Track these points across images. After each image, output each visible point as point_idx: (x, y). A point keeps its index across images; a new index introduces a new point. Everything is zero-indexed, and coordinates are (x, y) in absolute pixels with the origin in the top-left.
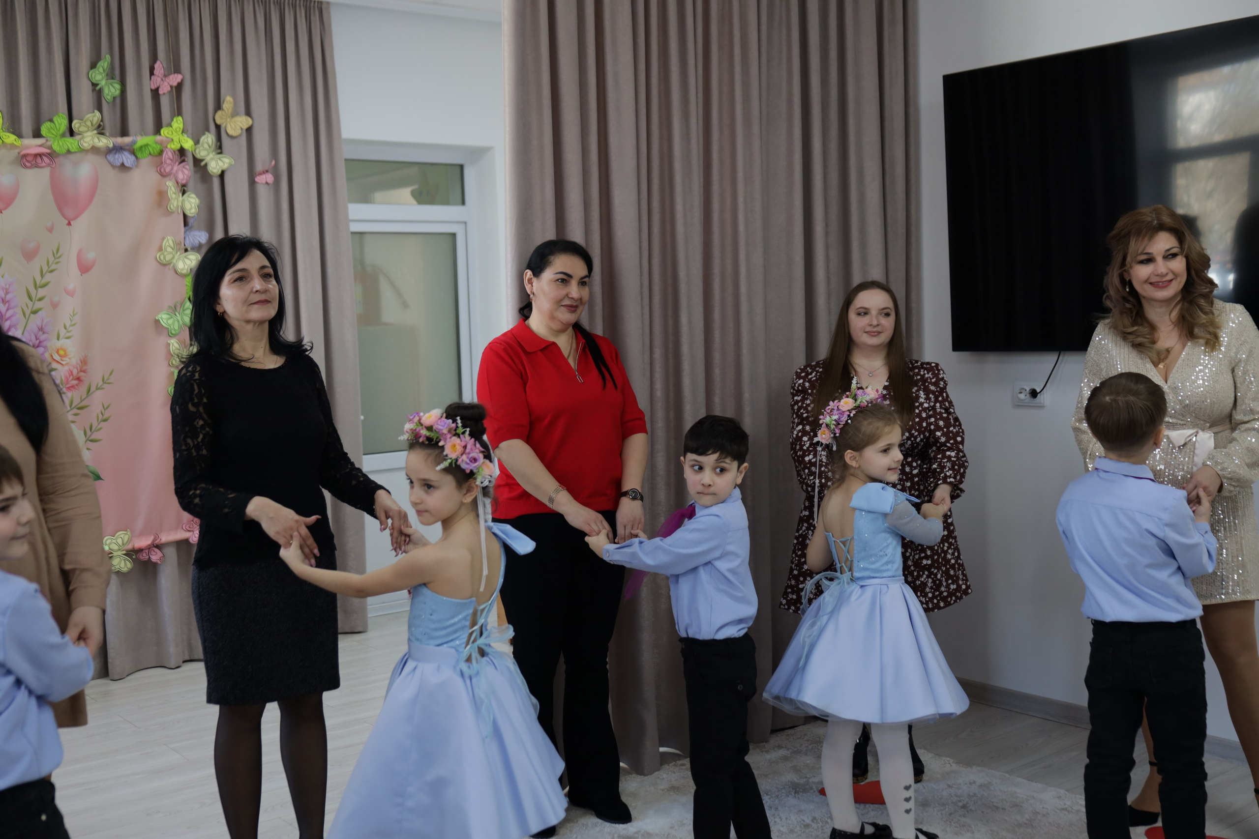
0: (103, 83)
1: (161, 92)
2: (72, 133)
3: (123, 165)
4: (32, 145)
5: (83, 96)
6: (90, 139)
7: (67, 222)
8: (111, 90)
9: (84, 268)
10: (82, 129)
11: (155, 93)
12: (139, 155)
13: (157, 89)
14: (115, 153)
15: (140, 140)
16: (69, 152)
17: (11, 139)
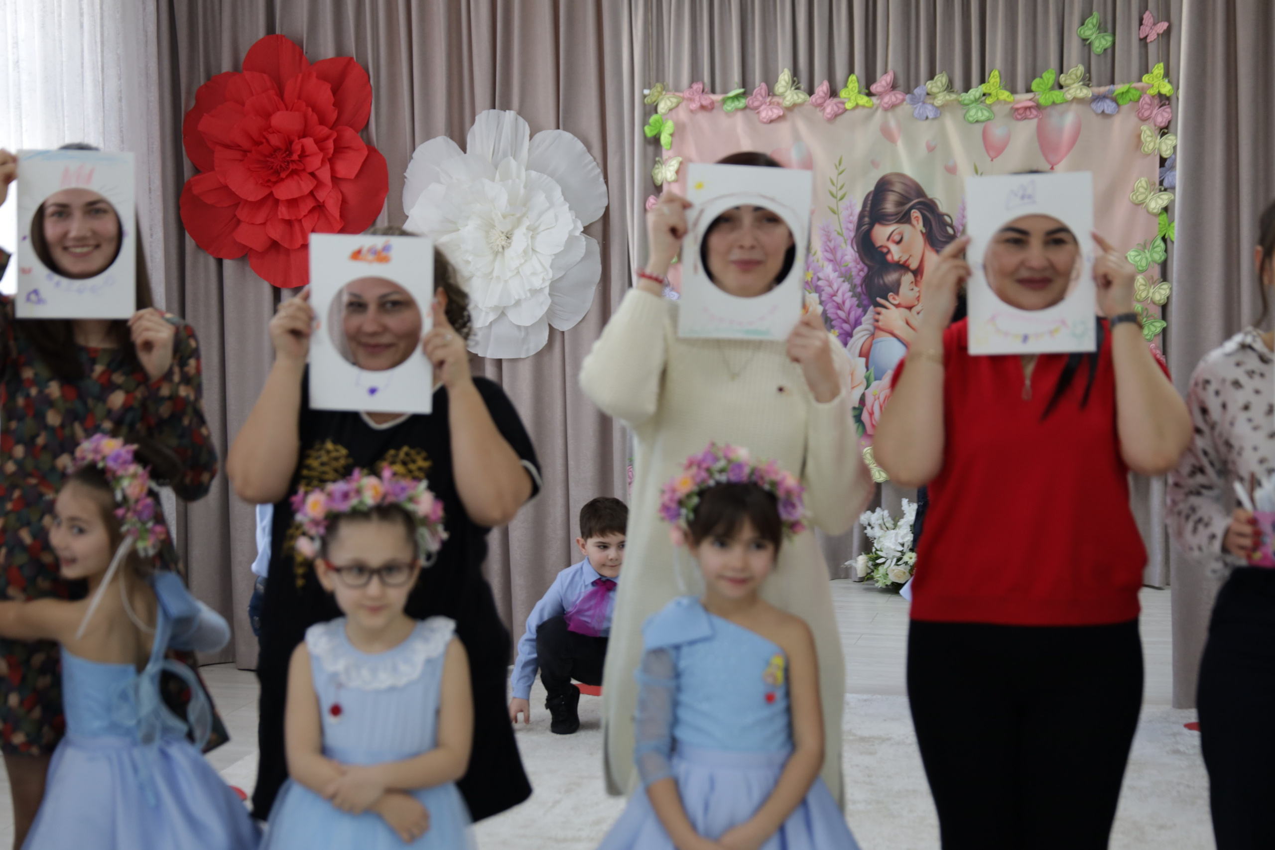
0: (1093, 37)
1: (1149, 40)
2: (1061, 87)
3: (1103, 112)
4: (1023, 99)
5: (1073, 50)
6: (1077, 90)
7: (1050, 167)
8: (1101, 43)
10: (1068, 82)
11: (1143, 41)
12: (1120, 102)
13: (1146, 37)
14: (1098, 102)
15: (1119, 88)
16: (1054, 104)
17: (1005, 95)
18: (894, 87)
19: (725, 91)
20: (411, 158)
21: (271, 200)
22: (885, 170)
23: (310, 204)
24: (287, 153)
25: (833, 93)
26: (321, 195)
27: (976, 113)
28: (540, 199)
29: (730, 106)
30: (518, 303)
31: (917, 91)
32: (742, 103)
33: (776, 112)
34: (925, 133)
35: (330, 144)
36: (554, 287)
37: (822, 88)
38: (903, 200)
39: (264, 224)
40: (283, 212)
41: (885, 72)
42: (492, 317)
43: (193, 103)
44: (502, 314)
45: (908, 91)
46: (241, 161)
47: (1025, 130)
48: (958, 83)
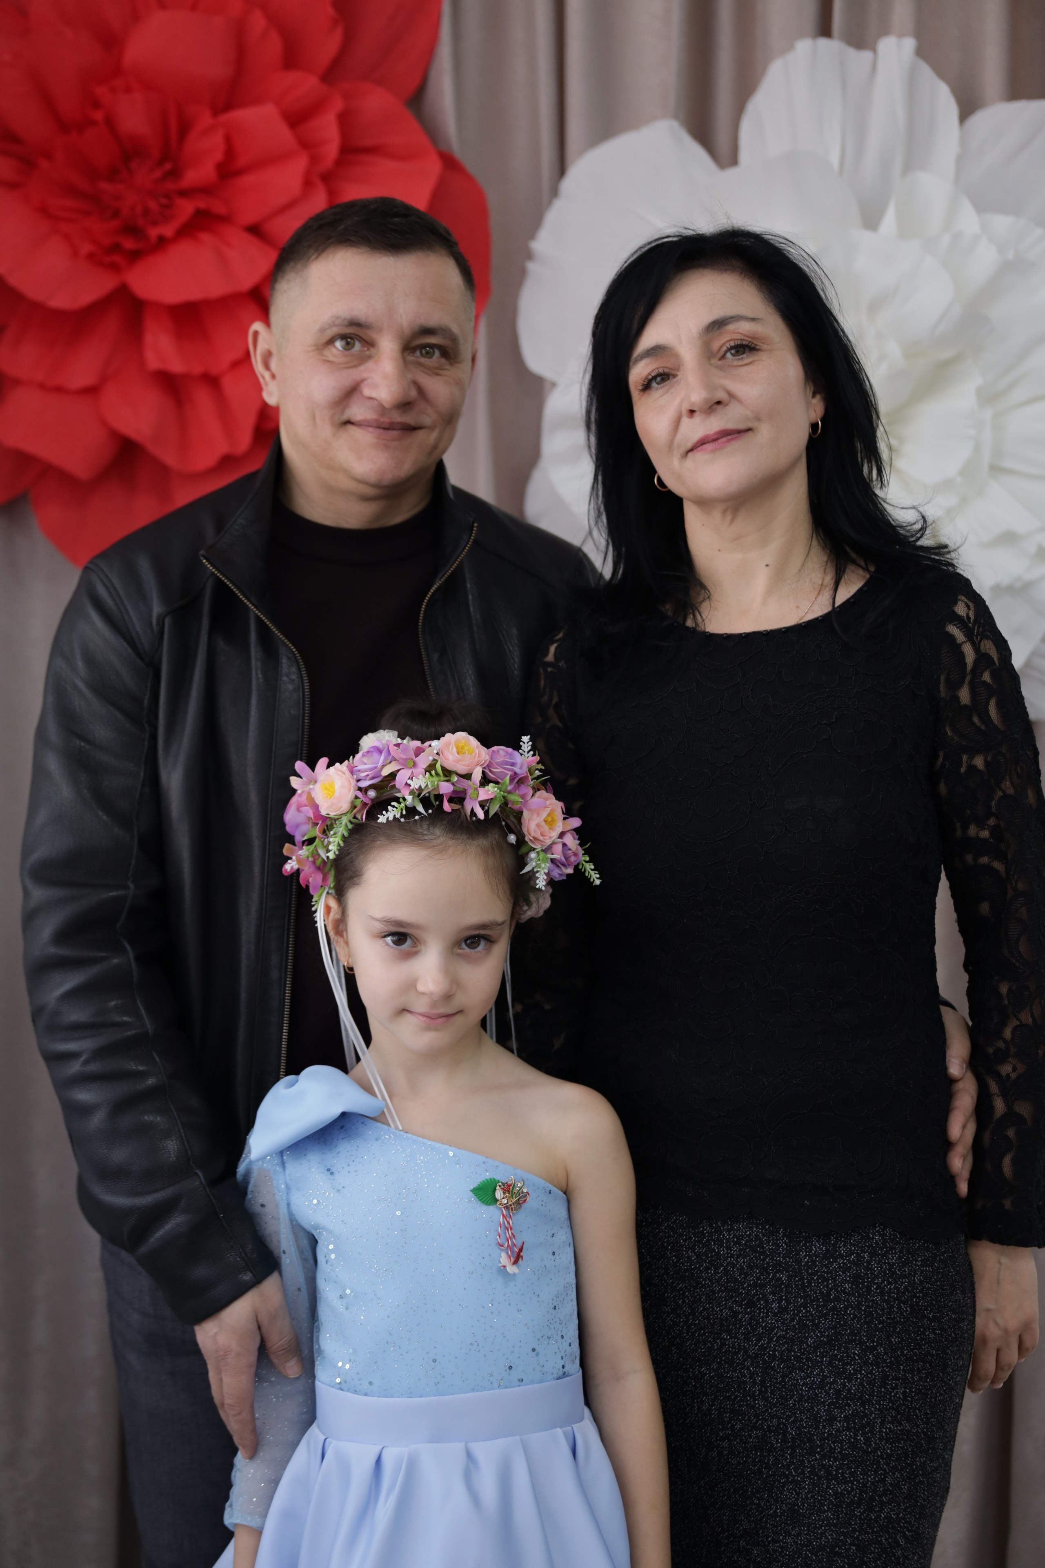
20: (555, 192)
24: (168, 166)
35: (328, 127)
39: (92, 391)
40: (160, 347)
46: (12, 186)
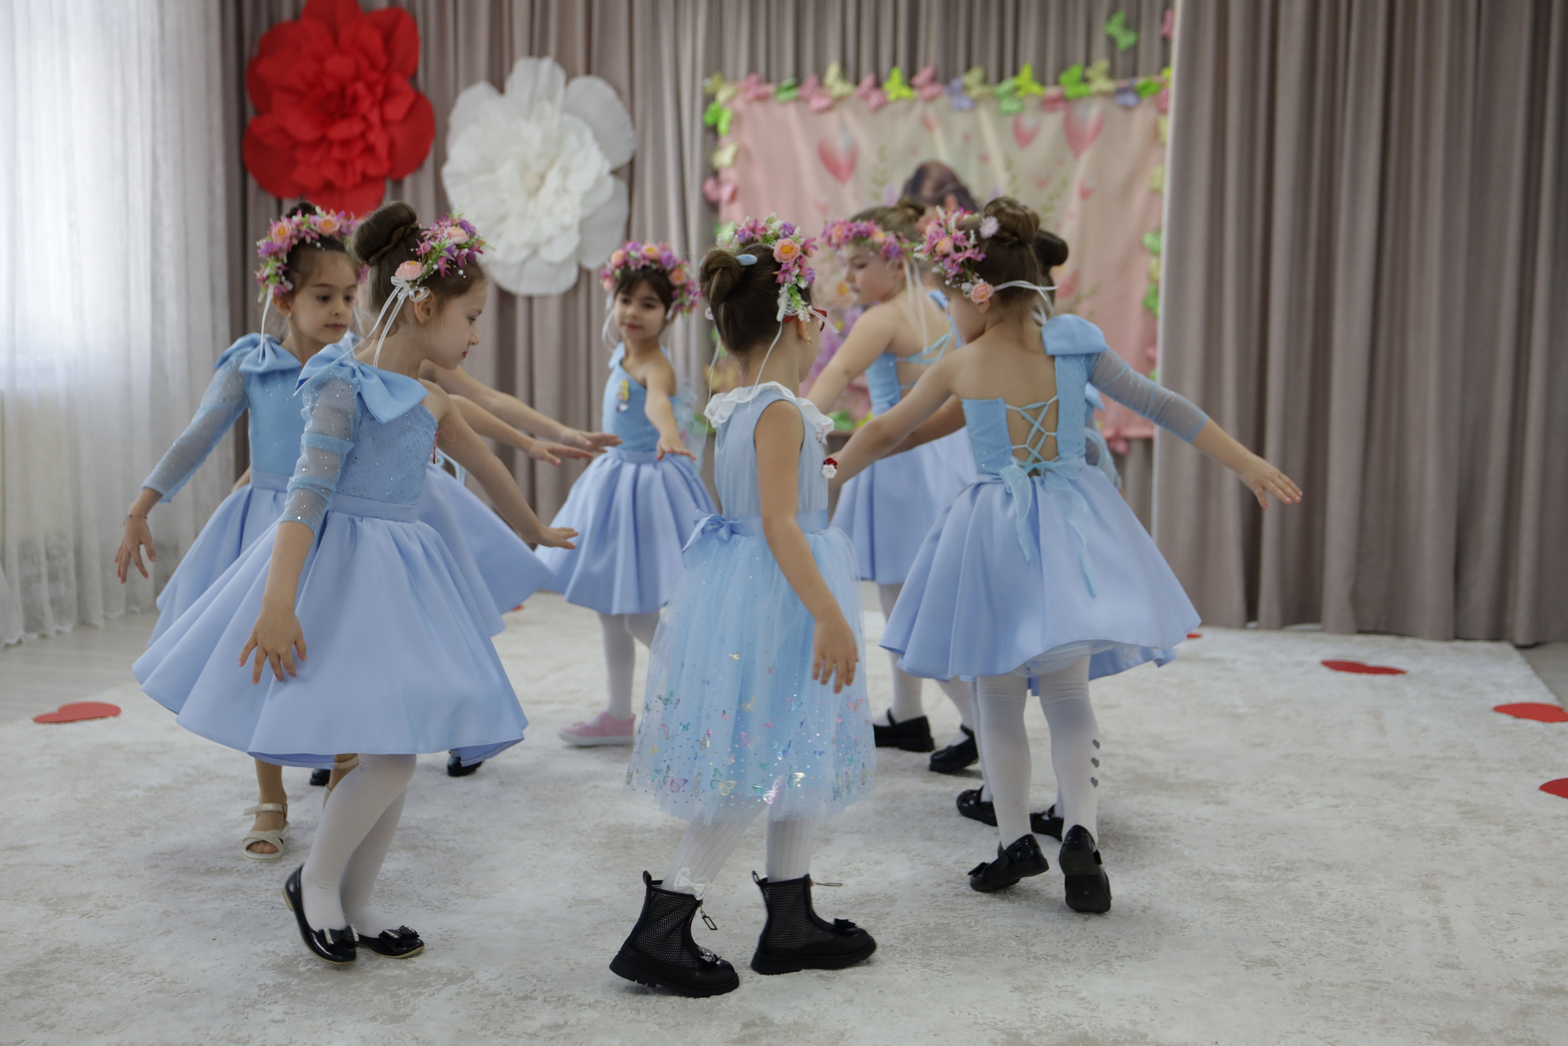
0: (1118, 34)
1: (1170, 37)
2: (1086, 81)
3: (1125, 104)
4: (1052, 91)
5: (1100, 46)
6: (1102, 84)
7: (1074, 154)
8: (1125, 40)
9: (1085, 194)
10: (1094, 75)
12: (1141, 95)
14: (1122, 95)
15: (1140, 82)
16: (1080, 98)
17: (1035, 88)
18: (933, 79)
19: (779, 80)
20: (455, 103)
21: (323, 142)
22: (924, 157)
23: (359, 146)
24: (341, 97)
25: (878, 84)
26: (372, 137)
27: (1009, 105)
28: (572, 140)
29: (783, 96)
30: (550, 241)
31: (956, 83)
32: (793, 93)
33: (823, 103)
34: (961, 122)
35: (380, 90)
36: (584, 225)
37: (867, 80)
38: (940, 186)
39: (319, 165)
40: (337, 153)
41: (926, 64)
42: (524, 254)
43: (256, 52)
44: (535, 251)
45: (947, 81)
47: (1051, 124)
48: (993, 74)
